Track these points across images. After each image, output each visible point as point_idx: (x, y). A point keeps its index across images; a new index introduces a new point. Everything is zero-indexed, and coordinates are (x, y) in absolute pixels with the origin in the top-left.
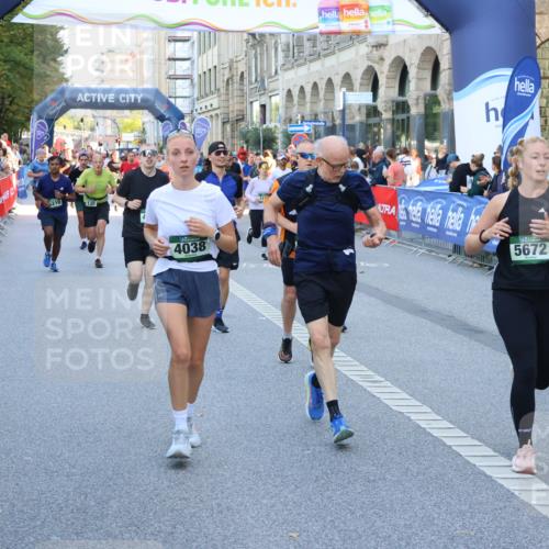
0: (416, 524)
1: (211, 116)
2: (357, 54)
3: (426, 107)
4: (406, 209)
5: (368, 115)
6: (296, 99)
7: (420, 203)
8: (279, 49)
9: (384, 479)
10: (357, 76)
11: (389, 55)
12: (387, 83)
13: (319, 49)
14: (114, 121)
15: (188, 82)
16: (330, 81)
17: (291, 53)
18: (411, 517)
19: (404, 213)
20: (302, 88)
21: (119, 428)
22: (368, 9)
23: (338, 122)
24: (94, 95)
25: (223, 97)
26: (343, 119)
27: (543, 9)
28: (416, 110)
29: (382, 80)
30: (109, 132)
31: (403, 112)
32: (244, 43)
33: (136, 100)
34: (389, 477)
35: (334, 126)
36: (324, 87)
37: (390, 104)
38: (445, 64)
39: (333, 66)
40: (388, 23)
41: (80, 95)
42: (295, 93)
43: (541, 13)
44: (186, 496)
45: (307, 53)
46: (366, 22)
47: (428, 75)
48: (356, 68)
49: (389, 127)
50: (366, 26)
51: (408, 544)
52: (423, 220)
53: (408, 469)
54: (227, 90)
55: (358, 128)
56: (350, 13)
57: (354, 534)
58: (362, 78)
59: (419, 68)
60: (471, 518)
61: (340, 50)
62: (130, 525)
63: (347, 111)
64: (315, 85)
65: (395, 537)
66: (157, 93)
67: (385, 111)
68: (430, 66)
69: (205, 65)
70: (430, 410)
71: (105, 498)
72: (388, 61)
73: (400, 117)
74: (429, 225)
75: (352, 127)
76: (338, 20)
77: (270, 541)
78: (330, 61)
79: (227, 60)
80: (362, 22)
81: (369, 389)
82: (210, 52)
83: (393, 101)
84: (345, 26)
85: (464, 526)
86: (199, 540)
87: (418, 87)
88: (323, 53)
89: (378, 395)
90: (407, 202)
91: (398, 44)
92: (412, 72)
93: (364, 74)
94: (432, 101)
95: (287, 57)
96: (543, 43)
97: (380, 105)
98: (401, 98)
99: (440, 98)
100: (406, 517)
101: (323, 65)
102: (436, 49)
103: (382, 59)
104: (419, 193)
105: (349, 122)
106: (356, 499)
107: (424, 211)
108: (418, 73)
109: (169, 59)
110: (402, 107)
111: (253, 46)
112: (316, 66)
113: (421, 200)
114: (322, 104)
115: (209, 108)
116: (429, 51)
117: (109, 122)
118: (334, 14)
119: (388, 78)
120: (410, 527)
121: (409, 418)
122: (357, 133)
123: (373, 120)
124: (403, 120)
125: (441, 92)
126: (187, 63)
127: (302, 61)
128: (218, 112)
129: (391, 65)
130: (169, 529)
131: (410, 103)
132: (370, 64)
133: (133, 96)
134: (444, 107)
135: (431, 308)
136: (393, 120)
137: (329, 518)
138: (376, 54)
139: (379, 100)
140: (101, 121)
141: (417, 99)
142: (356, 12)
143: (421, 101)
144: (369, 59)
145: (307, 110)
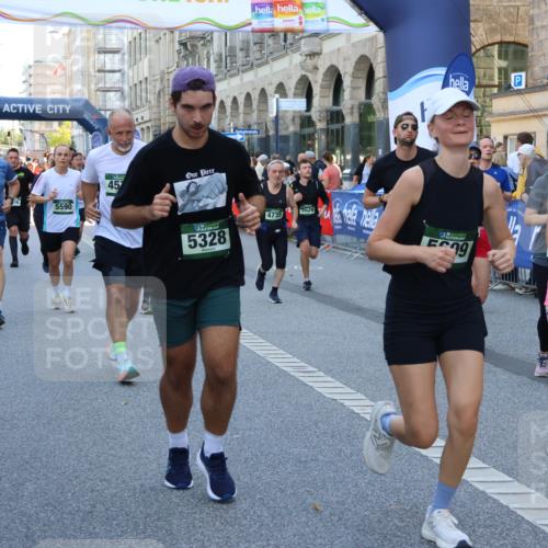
0: (349, 501)
1: (142, 129)
2: (290, 64)
3: (361, 115)
4: (341, 213)
5: (302, 126)
6: (229, 110)
7: (355, 206)
8: (212, 60)
9: (317, 460)
10: (291, 85)
11: (323, 64)
12: (321, 92)
13: (251, 58)
14: (42, 135)
15: (119, 94)
16: (263, 92)
17: (224, 63)
18: (344, 494)
19: (339, 216)
20: (235, 99)
21: (38, 416)
22: (302, 6)
23: (272, 133)
24: (20, 106)
25: (155, 110)
26: (277, 130)
27: (477, 17)
28: (350, 119)
29: (316, 90)
30: (37, 147)
31: (338, 122)
32: (176, 54)
33: (64, 110)
34: (321, 457)
35: (268, 136)
36: (257, 97)
37: (324, 114)
38: (379, 72)
39: (266, 76)
40: (323, 20)
41: (6, 105)
42: (228, 104)
43: (475, 21)
44: (108, 477)
45: (239, 63)
46: (300, 18)
47: (362, 84)
48: (290, 78)
49: (323, 137)
50: (301, 23)
51: (340, 519)
52: (358, 223)
53: (340, 451)
54: (159, 102)
55: (292, 139)
56: (284, 9)
57: (284, 511)
58: (296, 88)
59: (353, 77)
60: (406, 494)
61: (274, 60)
62: (47, 505)
63: (281, 121)
64: (248, 96)
65: (327, 513)
66: (87, 104)
67: (320, 121)
68: (364, 75)
69: (136, 76)
70: (364, 397)
71: (20, 481)
72: (322, 70)
73: (335, 126)
74: (364, 228)
75: (286, 139)
76: (272, 16)
77: (195, 518)
78: (264, 71)
79: (158, 72)
80: (296, 18)
81: (302, 379)
82: (140, 64)
83: (327, 111)
84: (279, 23)
85: (398, 502)
86: (121, 518)
87: (352, 96)
88: (256, 63)
89: (311, 384)
90: (342, 206)
91: (333, 52)
92: (347, 81)
93: (298, 83)
94: (366, 110)
95: (219, 67)
96: (478, 50)
97: (314, 114)
98: (335, 108)
99: (375, 106)
100: (339, 494)
101: (256, 75)
102: (370, 57)
103: (316, 68)
104: (354, 195)
105: (282, 132)
106: (286, 479)
107: (360, 214)
108: (352, 82)
109: (99, 71)
110: (336, 117)
111: (185, 57)
112: (249, 76)
113: (356, 203)
114: (255, 115)
115: (140, 121)
116: (363, 59)
117: (37, 136)
118: (268, 10)
119: (322, 87)
120: (343, 503)
121: (342, 404)
122: (291, 144)
123: (307, 131)
124: (337, 131)
125: (375, 101)
126: (118, 75)
127: (235, 71)
128: (149, 124)
129: (325, 75)
130: (88, 508)
131: (344, 112)
132: (304, 73)
133: (61, 107)
134: (379, 116)
135: (366, 306)
136: (328, 129)
137: (258, 496)
138: (310, 62)
139: (313, 109)
140: (28, 135)
141: (352, 108)
142: (290, 8)
143: (356, 110)
144: (303, 68)
145: (241, 120)
